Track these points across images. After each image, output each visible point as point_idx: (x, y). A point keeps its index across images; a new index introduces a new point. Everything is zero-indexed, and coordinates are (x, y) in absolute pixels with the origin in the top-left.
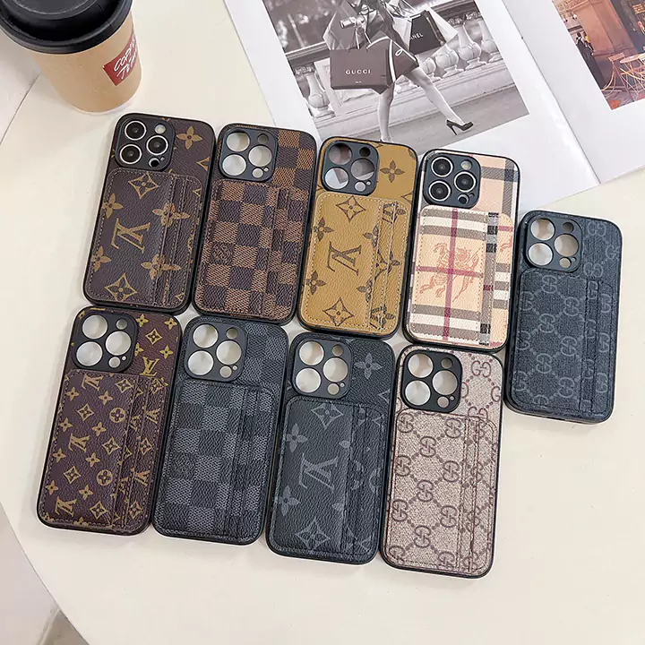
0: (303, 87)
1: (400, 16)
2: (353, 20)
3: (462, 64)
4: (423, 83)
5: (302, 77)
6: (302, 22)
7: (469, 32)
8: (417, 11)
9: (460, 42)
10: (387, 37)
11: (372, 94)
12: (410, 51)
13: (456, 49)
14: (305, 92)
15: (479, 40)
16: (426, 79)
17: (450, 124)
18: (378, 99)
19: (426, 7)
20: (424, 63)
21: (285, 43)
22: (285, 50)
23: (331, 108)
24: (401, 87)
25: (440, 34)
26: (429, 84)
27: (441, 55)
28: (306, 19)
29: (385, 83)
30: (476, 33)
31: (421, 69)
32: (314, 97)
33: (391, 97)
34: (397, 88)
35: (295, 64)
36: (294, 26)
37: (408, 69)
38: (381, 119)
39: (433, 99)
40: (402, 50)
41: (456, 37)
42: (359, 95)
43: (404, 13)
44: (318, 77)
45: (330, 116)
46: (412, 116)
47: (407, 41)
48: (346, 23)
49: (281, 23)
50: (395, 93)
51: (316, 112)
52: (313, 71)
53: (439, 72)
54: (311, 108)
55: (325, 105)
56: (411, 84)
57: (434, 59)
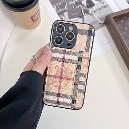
2: (72, 2)
3: (100, 9)
5: (61, 17)
6: (59, 4)
7: (100, 2)
9: (99, 4)
11: (79, 19)
13: (98, 6)
17: (100, 24)
21: (56, 10)
24: (86, 16)
25: (93, 3)
28: (60, 4)
30: (102, 2)
36: (57, 5)
42: (76, 19)
48: (70, 3)
49: (54, 5)
52: (64, 15)
53: (95, 12)
57: (93, 9)
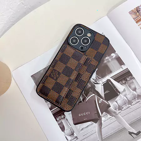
0: (61, 126)
1: (98, 84)
3: (130, 102)
4: (114, 114)
5: (60, 122)
7: (130, 87)
8: (105, 80)
9: (127, 92)
10: (94, 94)
11: (93, 124)
12: (105, 100)
13: (125, 96)
14: (63, 129)
15: (135, 90)
16: (115, 112)
17: (130, 133)
18: (95, 125)
19: (108, 77)
20: (113, 105)
22: (51, 109)
23: (75, 135)
24: (105, 118)
25: (117, 90)
26: (117, 114)
27: (119, 100)
29: (97, 117)
30: (133, 86)
31: (112, 108)
32: (67, 131)
33: (101, 124)
34: (103, 119)
35: (56, 115)
37: (106, 109)
38: (99, 136)
39: (120, 122)
40: (101, 99)
41: (124, 90)
42: (87, 126)
43: (99, 82)
44: (67, 120)
45: (76, 139)
46: (112, 132)
47: (103, 95)
50: (103, 122)
51: (69, 138)
52: (64, 118)
53: (120, 108)
54: (67, 136)
55: (72, 134)
56: (109, 116)
57: (117, 102)
